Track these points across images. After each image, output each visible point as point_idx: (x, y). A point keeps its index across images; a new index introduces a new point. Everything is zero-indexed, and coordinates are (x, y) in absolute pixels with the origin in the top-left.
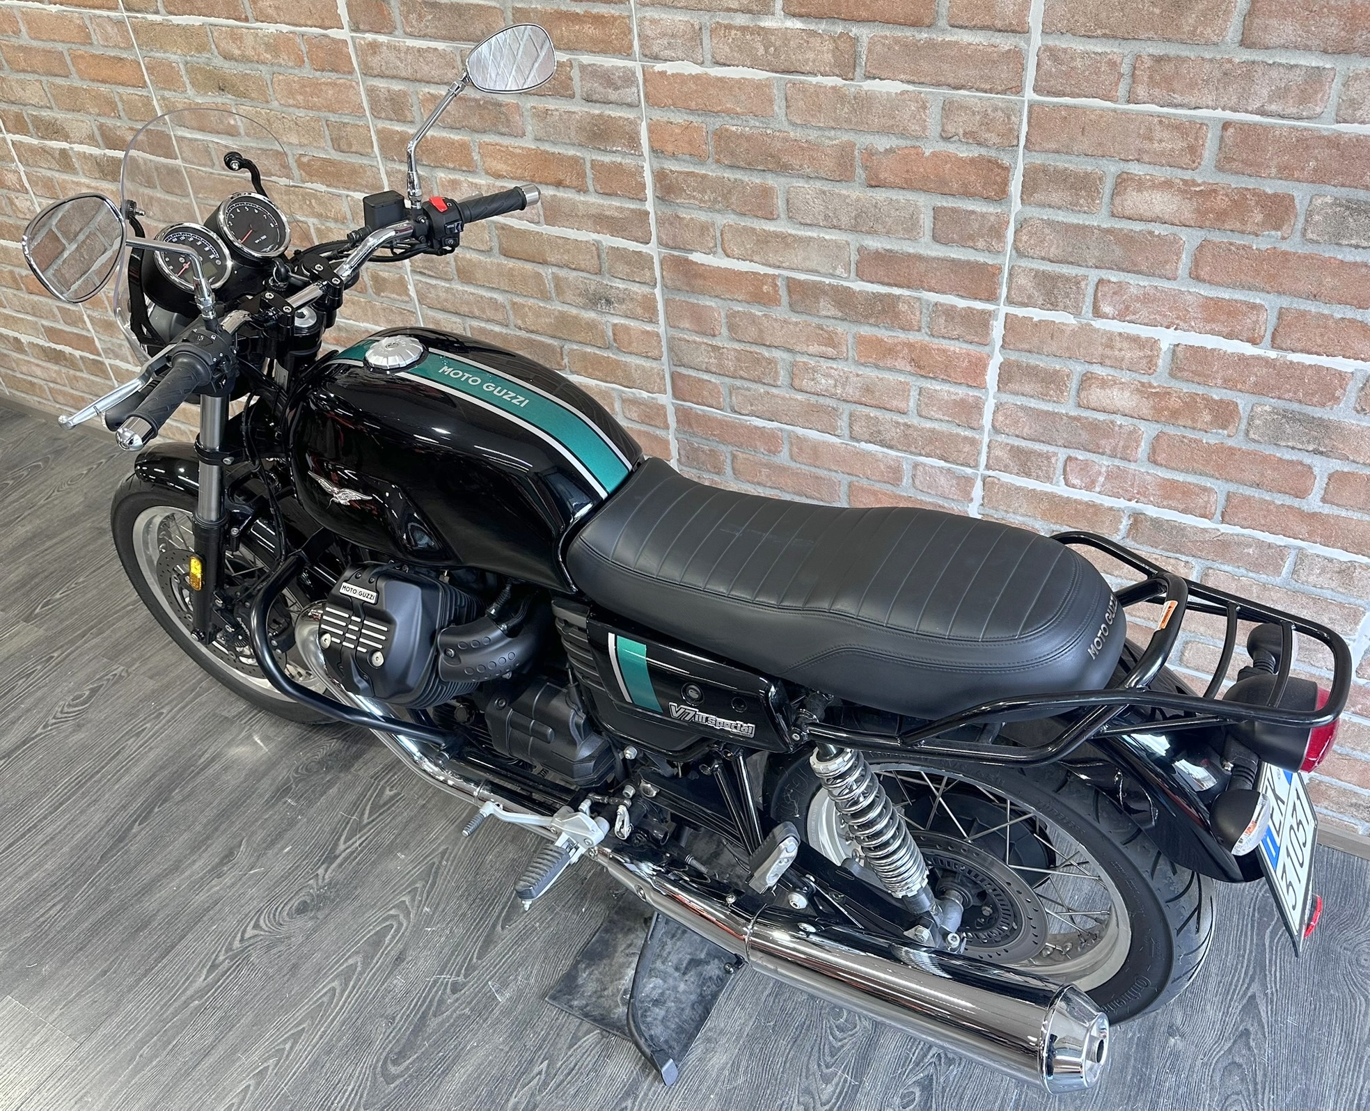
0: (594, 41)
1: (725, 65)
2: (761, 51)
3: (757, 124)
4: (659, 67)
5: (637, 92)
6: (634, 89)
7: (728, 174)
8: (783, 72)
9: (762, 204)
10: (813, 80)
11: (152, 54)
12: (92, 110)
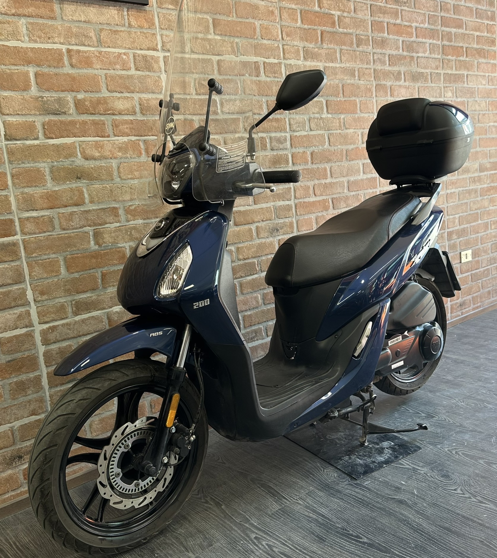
4: (295, 134)
5: (288, 143)
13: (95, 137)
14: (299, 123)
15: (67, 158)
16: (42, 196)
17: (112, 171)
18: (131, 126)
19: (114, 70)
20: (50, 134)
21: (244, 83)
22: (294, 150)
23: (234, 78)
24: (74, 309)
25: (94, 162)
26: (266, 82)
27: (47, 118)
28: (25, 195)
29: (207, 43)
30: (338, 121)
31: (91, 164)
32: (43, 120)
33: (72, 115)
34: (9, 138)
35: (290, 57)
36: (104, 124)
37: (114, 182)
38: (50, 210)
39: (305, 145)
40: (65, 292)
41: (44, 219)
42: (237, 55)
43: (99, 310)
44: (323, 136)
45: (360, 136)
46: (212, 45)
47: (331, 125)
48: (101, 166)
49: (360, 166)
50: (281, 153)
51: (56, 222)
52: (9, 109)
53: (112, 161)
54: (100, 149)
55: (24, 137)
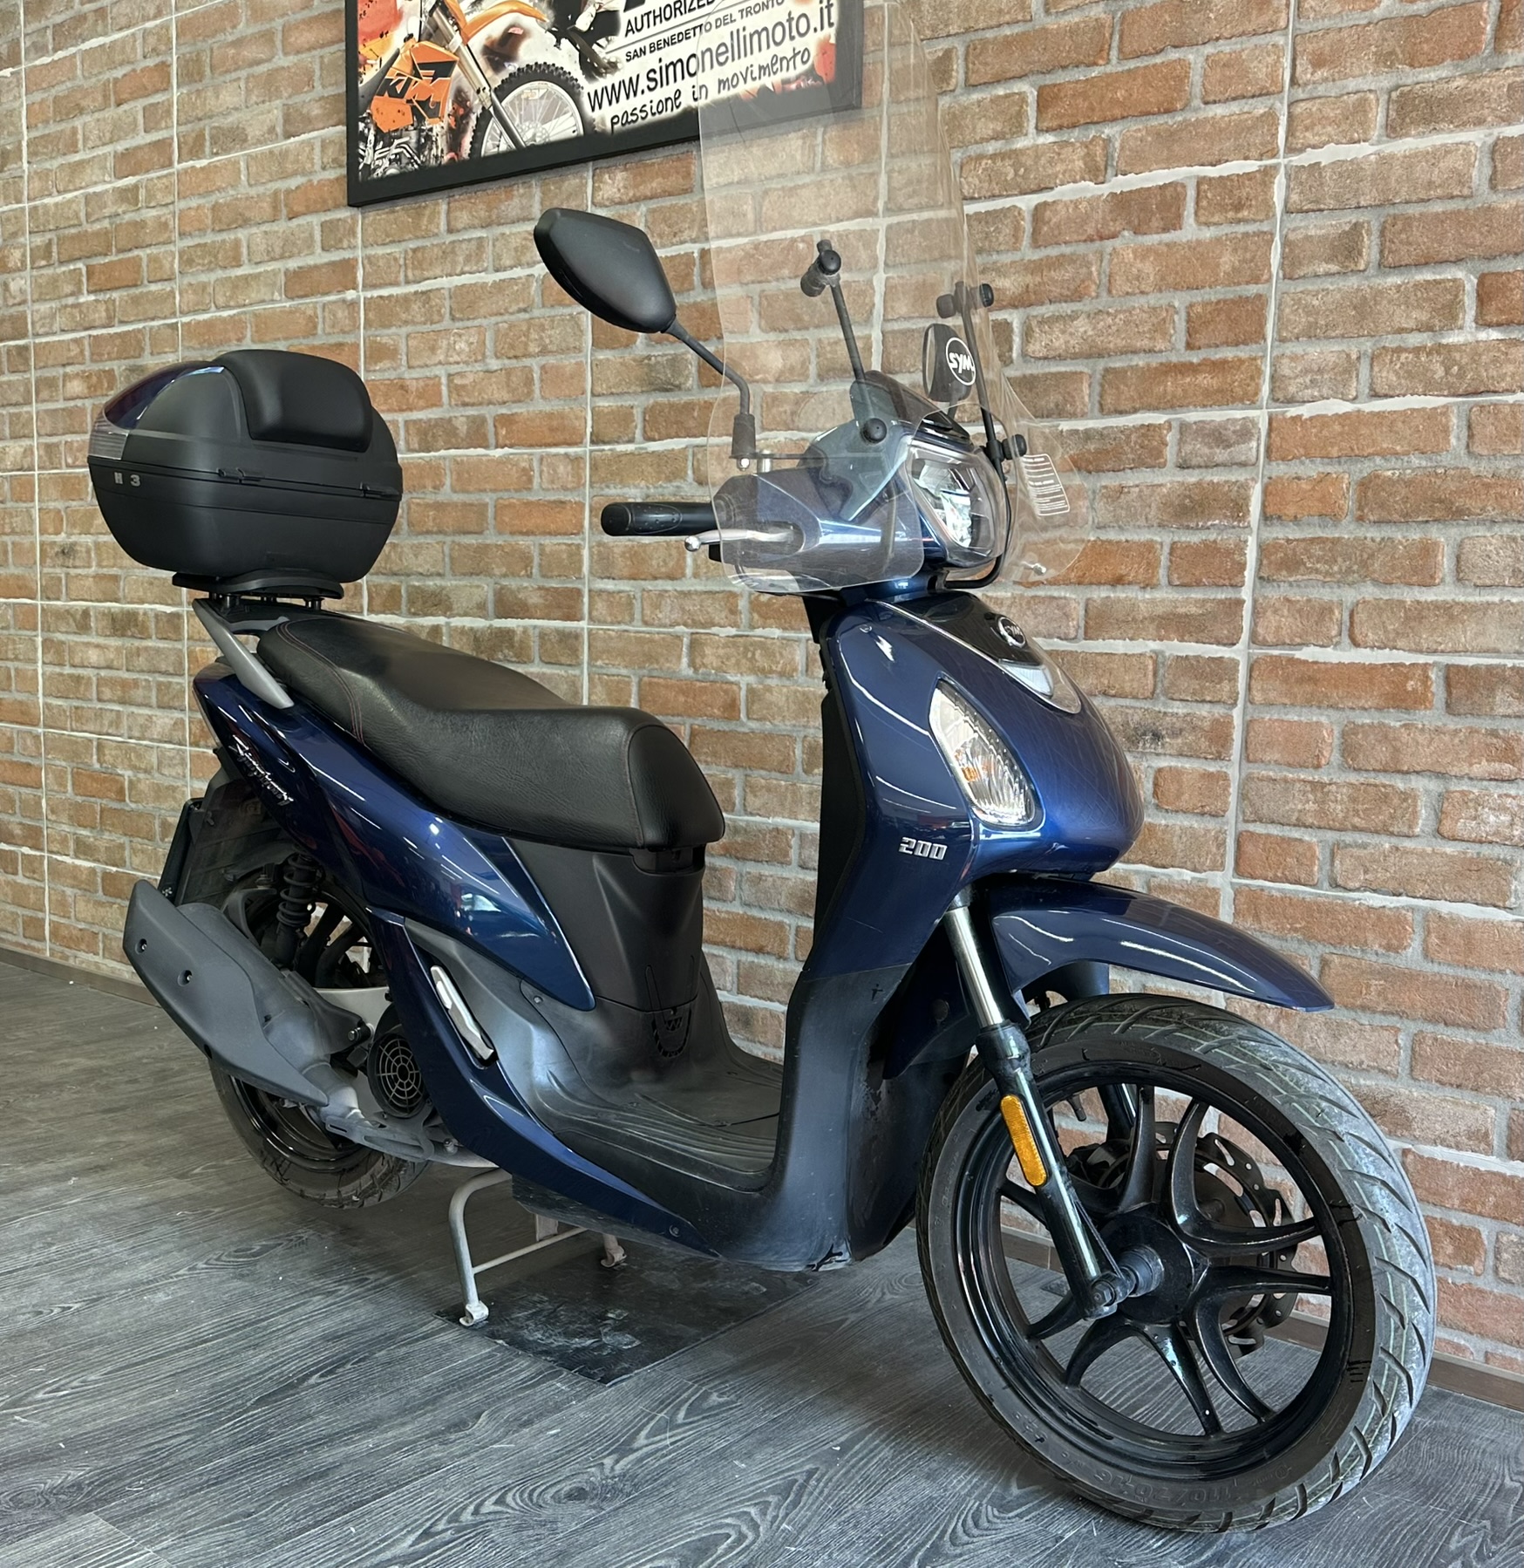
0: (1207, 393)
1: (1386, 396)
2: (1440, 372)
3: (1424, 463)
4: (1293, 411)
5: (1255, 448)
6: (1254, 444)
7: (1374, 533)
8: (1467, 394)
9: (1420, 567)
10: (1510, 399)
11: (607, 491)
12: (497, 571)
14: (1320, 371)
15: (671, 481)
19: (777, 280)
20: (653, 430)
21: (1110, 261)
22: (1280, 469)
23: (1082, 249)
26: (1194, 247)
27: (651, 400)
28: (602, 547)
29: (1007, 162)
32: (646, 403)
33: (693, 389)
34: (596, 440)
35: (1314, 140)
38: (631, 582)
39: (1335, 452)
41: (621, 598)
42: (1101, 179)
46: (1022, 165)
50: (1216, 477)
52: (602, 385)
55: (615, 436)
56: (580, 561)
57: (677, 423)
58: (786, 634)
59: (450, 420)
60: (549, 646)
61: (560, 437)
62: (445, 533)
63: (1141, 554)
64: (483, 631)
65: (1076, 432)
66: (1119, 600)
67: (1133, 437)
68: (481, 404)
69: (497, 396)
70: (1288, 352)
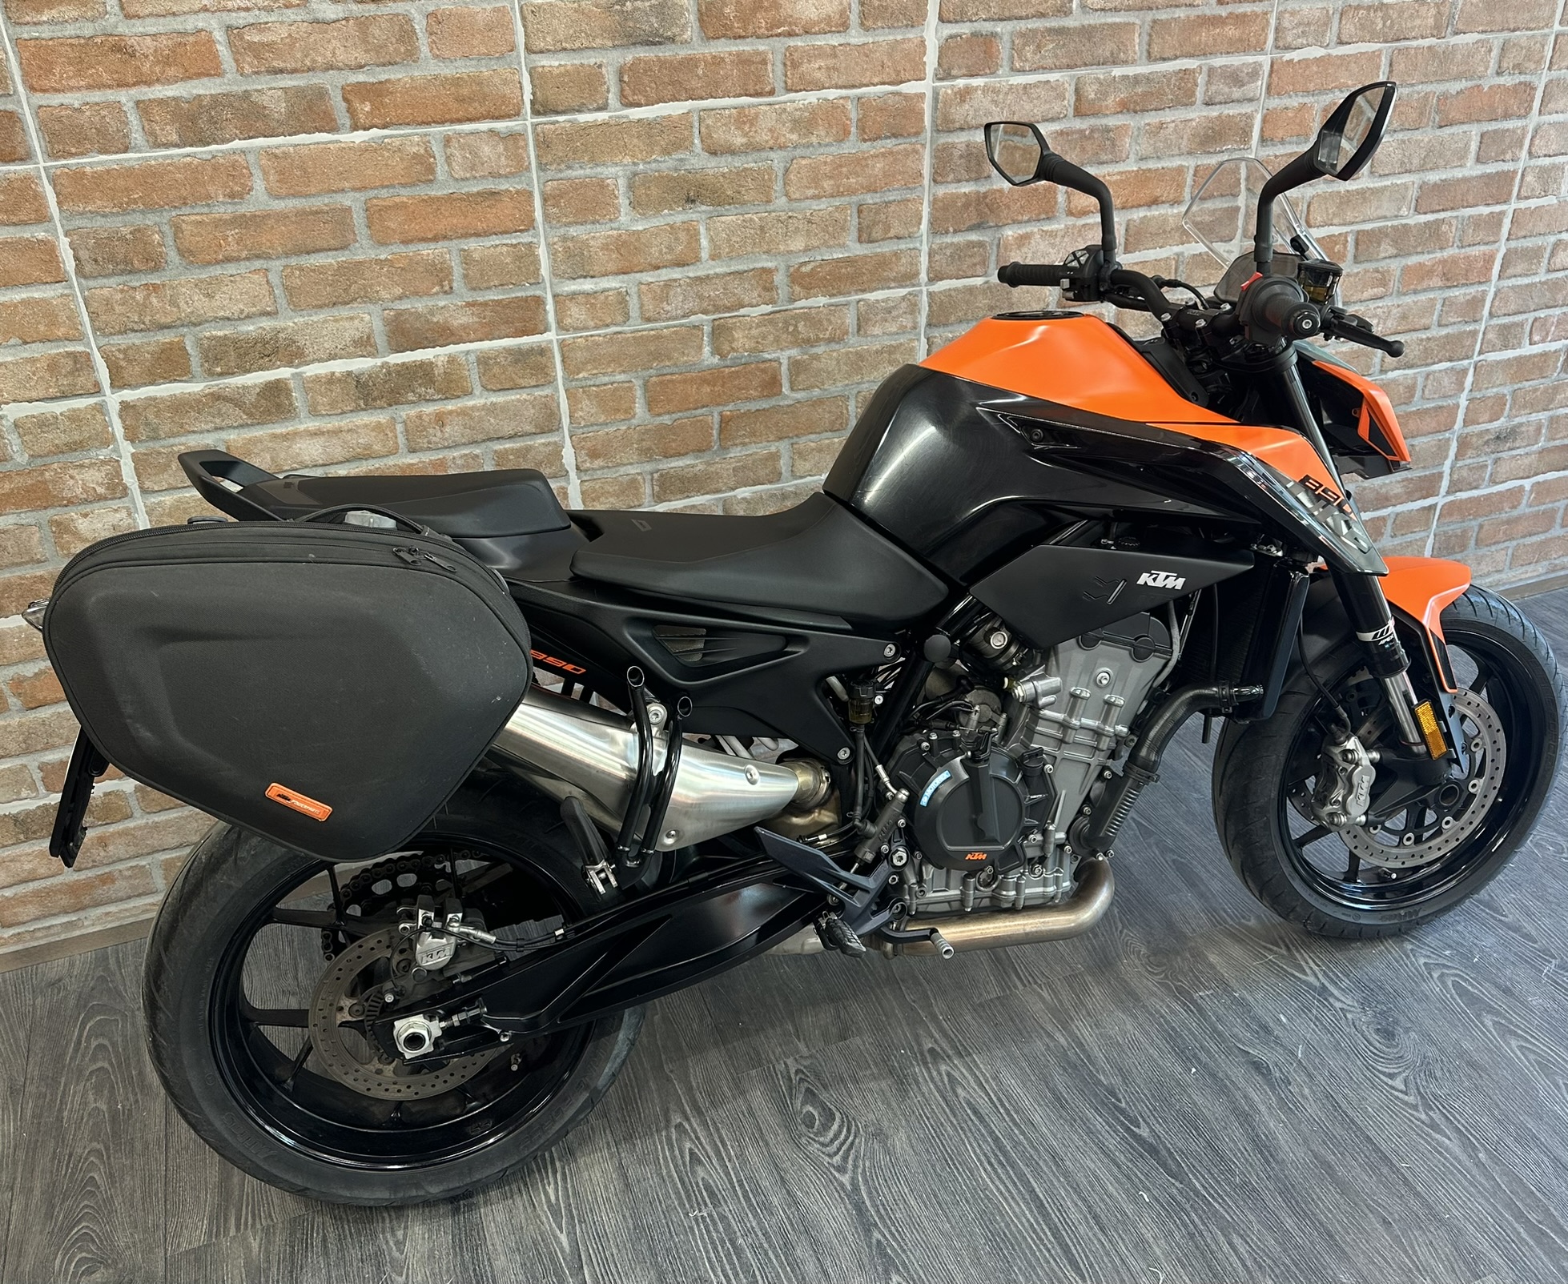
0: (1231, 42)
1: (1347, 43)
2: (1380, 26)
4: (1288, 56)
5: (1259, 86)
8: (1393, 41)
12: (384, 294)
13: (740, 95)
14: (1309, 24)
15: (669, 154)
16: (607, 244)
17: (770, 179)
18: (831, 62)
20: (634, 94)
22: (1275, 103)
24: (656, 488)
25: (730, 159)
27: (629, 56)
28: (570, 244)
30: (1433, 11)
31: (723, 165)
32: (621, 61)
33: (692, 44)
34: (541, 110)
36: (764, 62)
37: (772, 208)
38: (621, 277)
39: (1311, 87)
40: (639, 455)
41: (606, 298)
43: (707, 493)
44: (1374, 57)
45: (1495, 53)
47: (1409, 25)
48: (745, 170)
49: (1469, 140)
50: (1232, 110)
51: (633, 303)
52: (544, 38)
53: (772, 155)
54: (747, 128)
55: (575, 104)
56: (536, 262)
57: (672, 83)
58: (833, 300)
59: (246, 95)
60: (496, 370)
61: (475, 108)
62: (268, 257)
63: (1173, 179)
64: (372, 375)
65: (1125, 78)
66: (1154, 217)
67: (1173, 81)
68: (309, 70)
69: (342, 56)
70: (1289, 9)
